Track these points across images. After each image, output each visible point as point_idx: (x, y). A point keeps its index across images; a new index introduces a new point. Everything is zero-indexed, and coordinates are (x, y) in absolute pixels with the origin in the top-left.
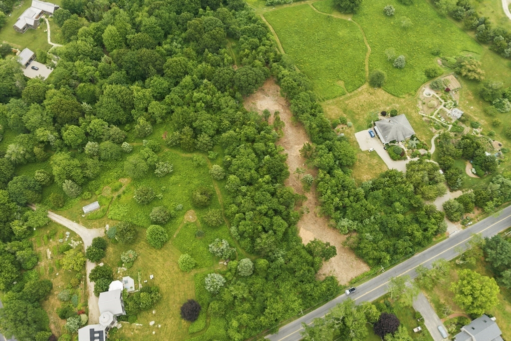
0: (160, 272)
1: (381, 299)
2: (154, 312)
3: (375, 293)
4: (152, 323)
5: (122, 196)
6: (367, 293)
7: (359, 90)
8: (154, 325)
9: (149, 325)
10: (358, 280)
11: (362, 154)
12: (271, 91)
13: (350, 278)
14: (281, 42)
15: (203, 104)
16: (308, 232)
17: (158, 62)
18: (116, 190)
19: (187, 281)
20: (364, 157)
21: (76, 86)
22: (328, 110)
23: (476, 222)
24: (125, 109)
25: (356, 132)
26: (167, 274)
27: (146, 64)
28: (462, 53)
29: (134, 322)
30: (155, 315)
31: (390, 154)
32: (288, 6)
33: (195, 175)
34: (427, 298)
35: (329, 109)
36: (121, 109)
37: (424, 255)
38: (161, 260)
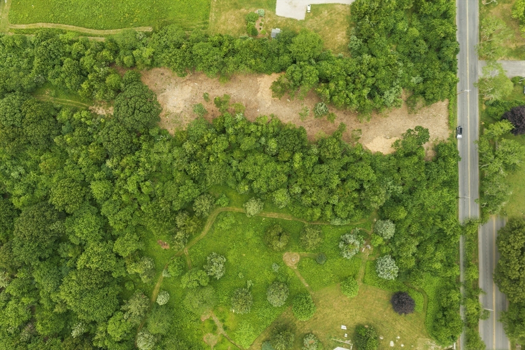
0: (342, 316)
1: (480, 107)
2: (381, 338)
3: (472, 109)
4: (392, 344)
5: (226, 324)
6: (468, 117)
8: (395, 342)
9: (393, 347)
10: (451, 119)
11: (308, 24)
12: (158, 83)
13: (445, 125)
14: (79, 25)
16: (375, 140)
17: (47, 214)
18: (215, 329)
19: (365, 293)
20: (312, 23)
22: (225, 27)
25: (275, 12)
26: (348, 311)
27: (45, 232)
30: (385, 338)
34: (503, 59)
35: (224, 24)
36: (106, 289)
38: (328, 311)
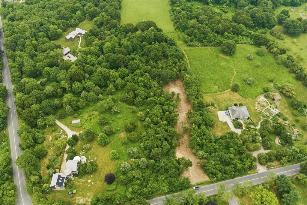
0: (100, 158)
1: (212, 196)
2: (92, 176)
3: (209, 192)
4: (89, 181)
5: (92, 119)
6: (205, 191)
7: (225, 91)
8: (90, 182)
9: (88, 182)
10: (201, 184)
11: (219, 122)
12: (179, 85)
13: (198, 181)
14: (190, 63)
15: (143, 84)
16: (180, 154)
17: (126, 61)
18: (90, 116)
19: (112, 165)
20: (220, 124)
21: (85, 66)
22: (206, 98)
23: (275, 168)
24: (105, 80)
25: (218, 111)
26: (103, 160)
27: (120, 61)
28: (286, 83)
29: (81, 178)
30: (92, 178)
31: (234, 124)
32: (198, 47)
33: (130, 116)
34: (238, 202)
35: (207, 98)
36: (103, 79)
37: (242, 179)
38: (102, 152)
